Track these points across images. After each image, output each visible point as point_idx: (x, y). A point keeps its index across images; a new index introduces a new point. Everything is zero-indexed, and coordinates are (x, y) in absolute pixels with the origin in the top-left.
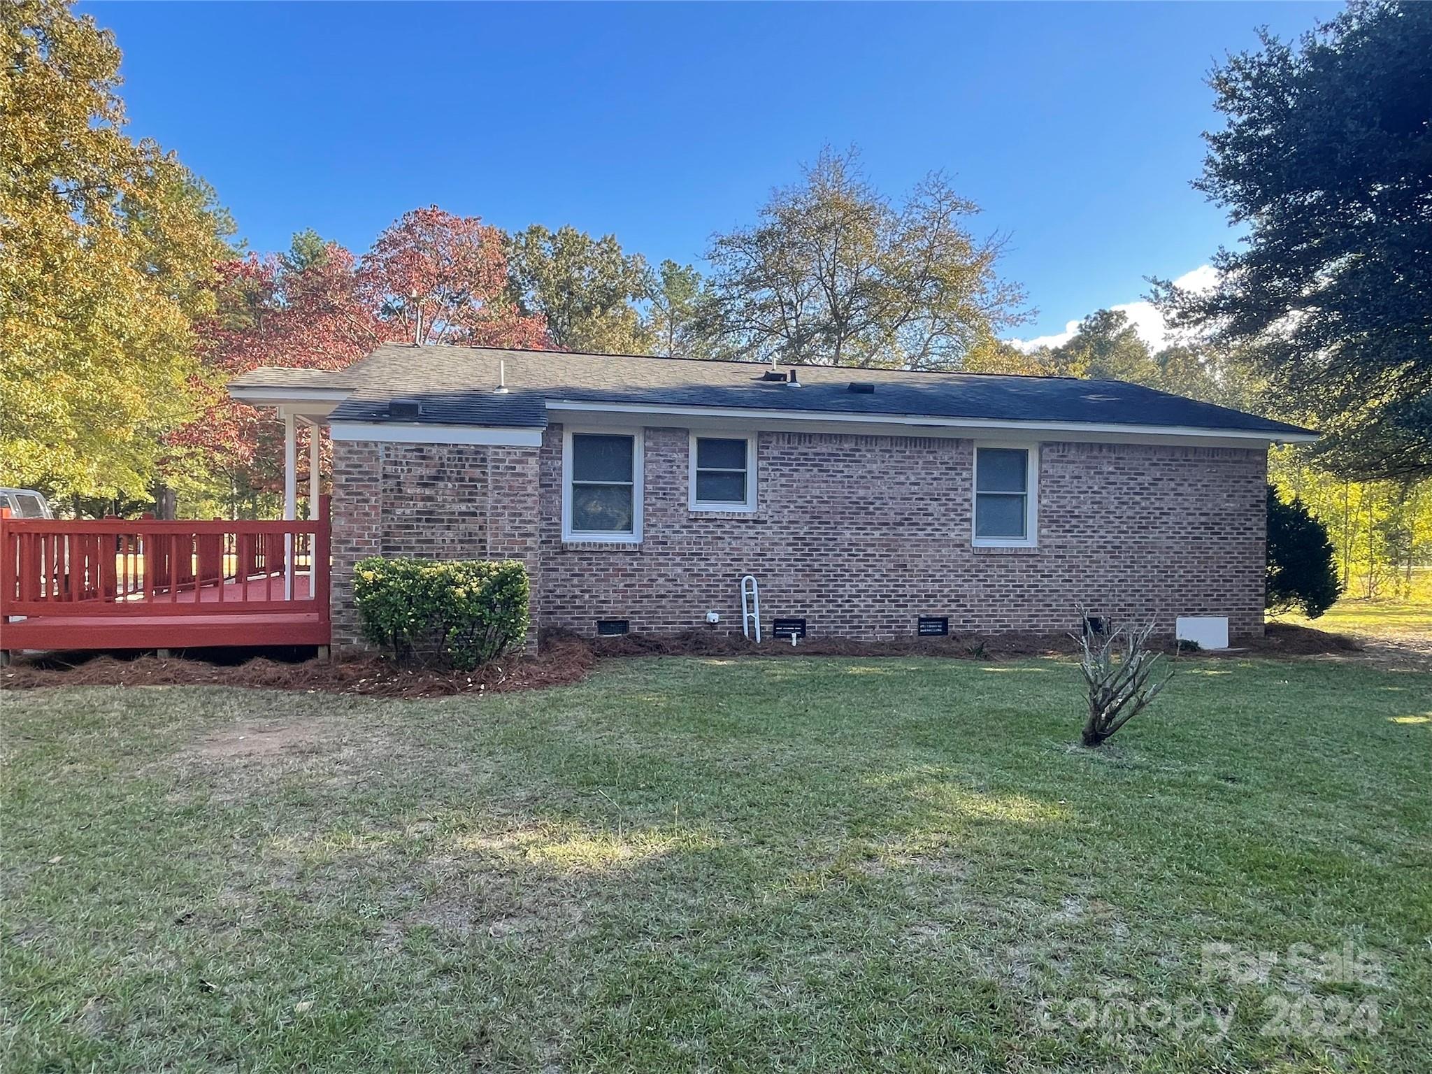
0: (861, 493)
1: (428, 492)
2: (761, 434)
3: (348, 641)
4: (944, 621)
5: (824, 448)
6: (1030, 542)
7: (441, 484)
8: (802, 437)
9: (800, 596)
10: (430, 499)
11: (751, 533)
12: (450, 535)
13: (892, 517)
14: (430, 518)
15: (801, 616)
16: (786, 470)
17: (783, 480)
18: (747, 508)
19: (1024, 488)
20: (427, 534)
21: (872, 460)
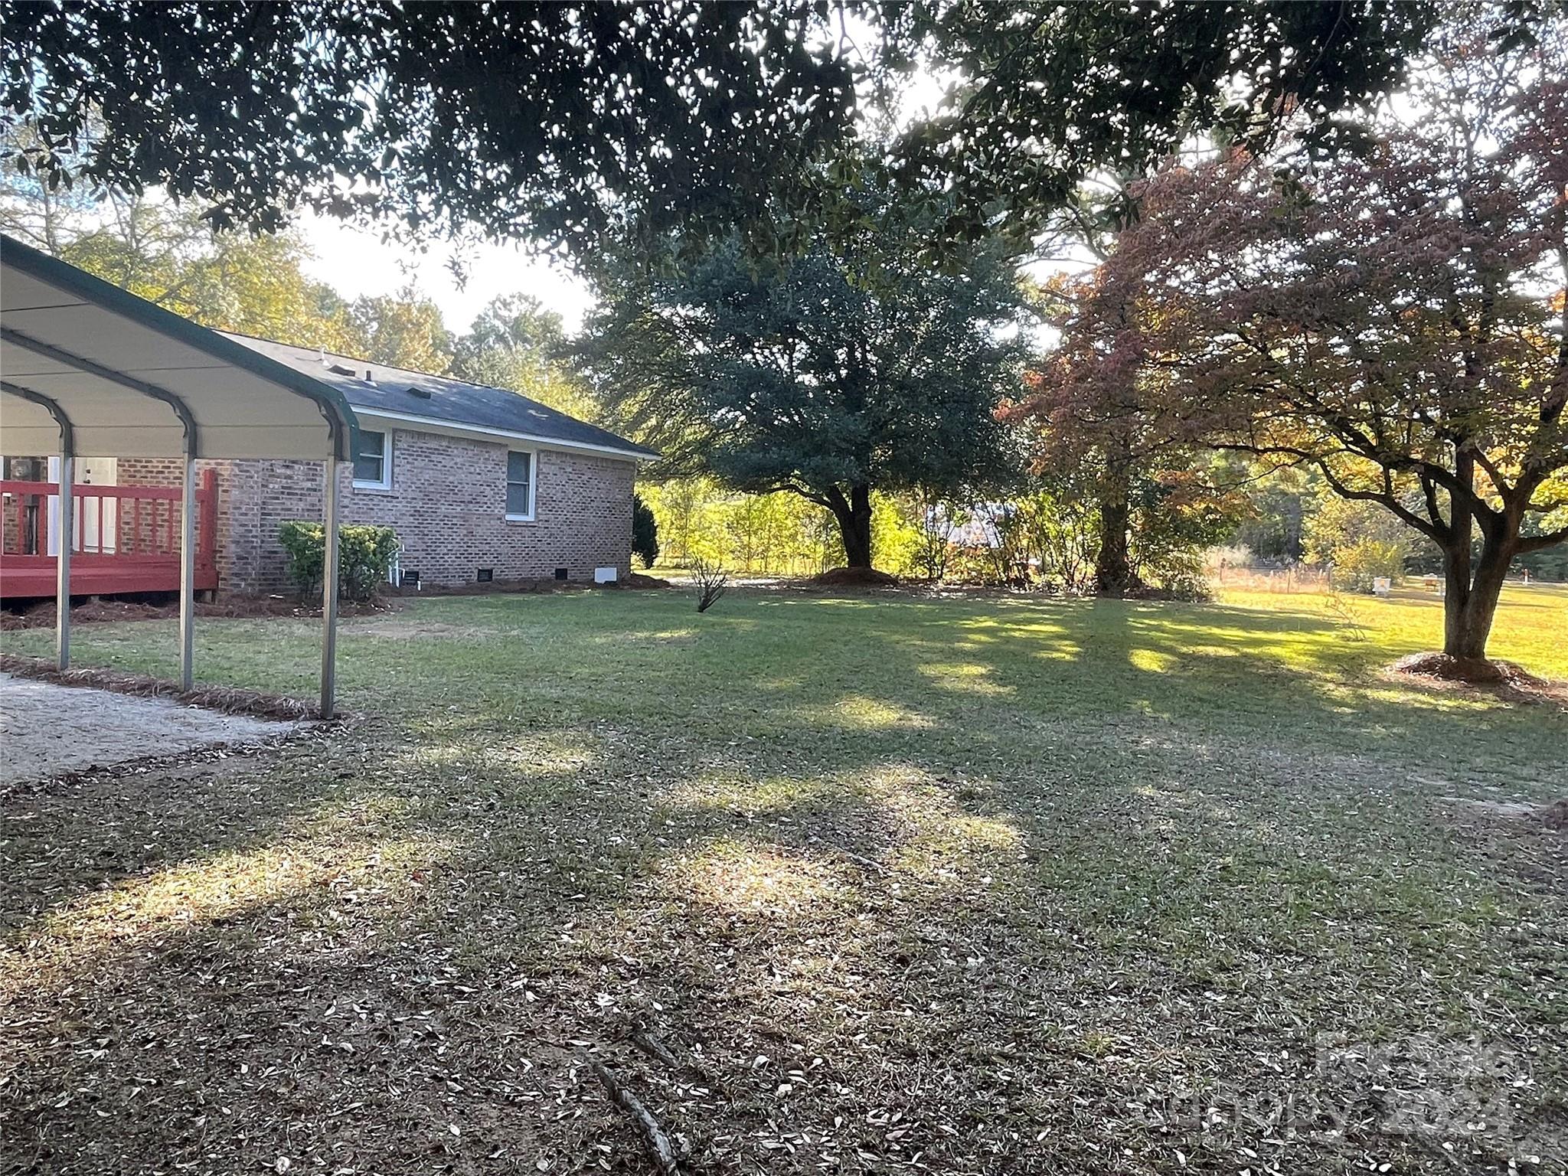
0: (451, 478)
1: (289, 472)
2: (395, 431)
3: (238, 585)
4: (490, 572)
5: (433, 444)
6: (530, 518)
7: (296, 467)
8: (421, 435)
9: (416, 554)
10: (290, 477)
11: (390, 505)
12: (302, 505)
13: (468, 498)
14: (288, 491)
15: (416, 569)
16: (410, 459)
17: (409, 467)
18: (384, 486)
19: (527, 480)
20: (288, 505)
21: (459, 455)
